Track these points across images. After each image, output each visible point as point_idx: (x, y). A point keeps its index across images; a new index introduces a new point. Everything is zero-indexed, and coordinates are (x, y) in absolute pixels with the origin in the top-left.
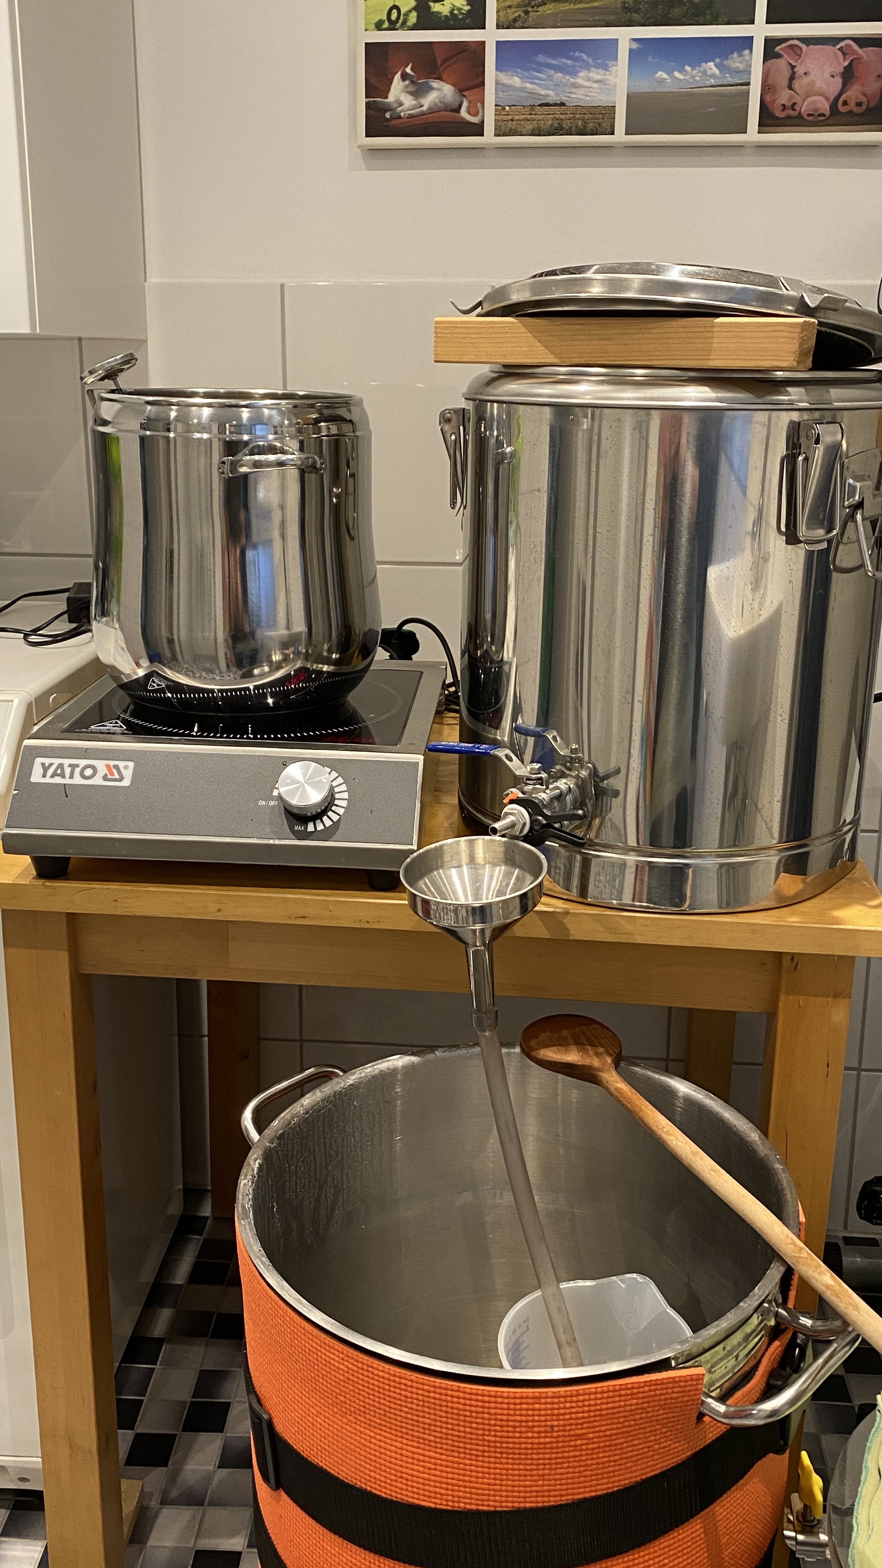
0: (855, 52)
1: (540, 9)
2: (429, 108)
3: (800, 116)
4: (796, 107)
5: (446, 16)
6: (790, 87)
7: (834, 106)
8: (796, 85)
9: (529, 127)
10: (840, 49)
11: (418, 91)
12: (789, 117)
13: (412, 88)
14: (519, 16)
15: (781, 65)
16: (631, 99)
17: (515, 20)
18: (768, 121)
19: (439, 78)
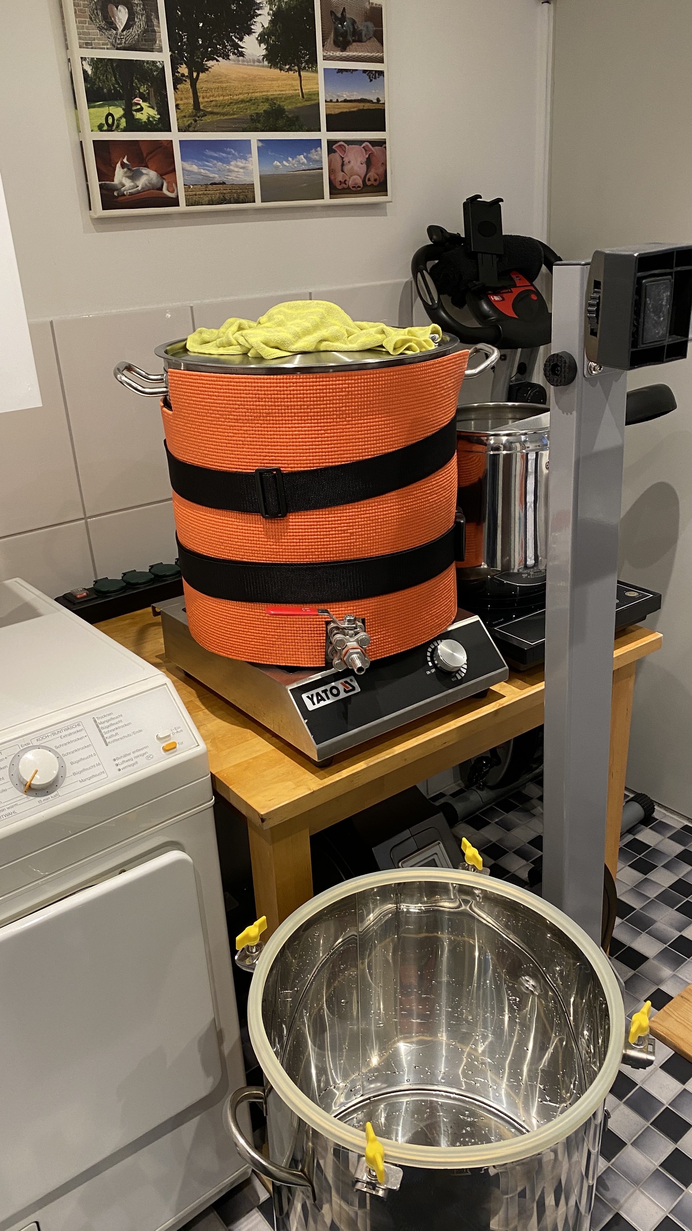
0: (370, 150)
1: (203, 118)
2: (143, 188)
3: (349, 188)
4: (347, 182)
5: (145, 122)
6: (343, 171)
7: (364, 181)
8: (347, 168)
9: (206, 199)
10: (364, 147)
12: (344, 189)
13: (129, 174)
14: (191, 123)
15: (336, 156)
16: (263, 179)
17: (189, 126)
18: (334, 192)
19: (147, 166)
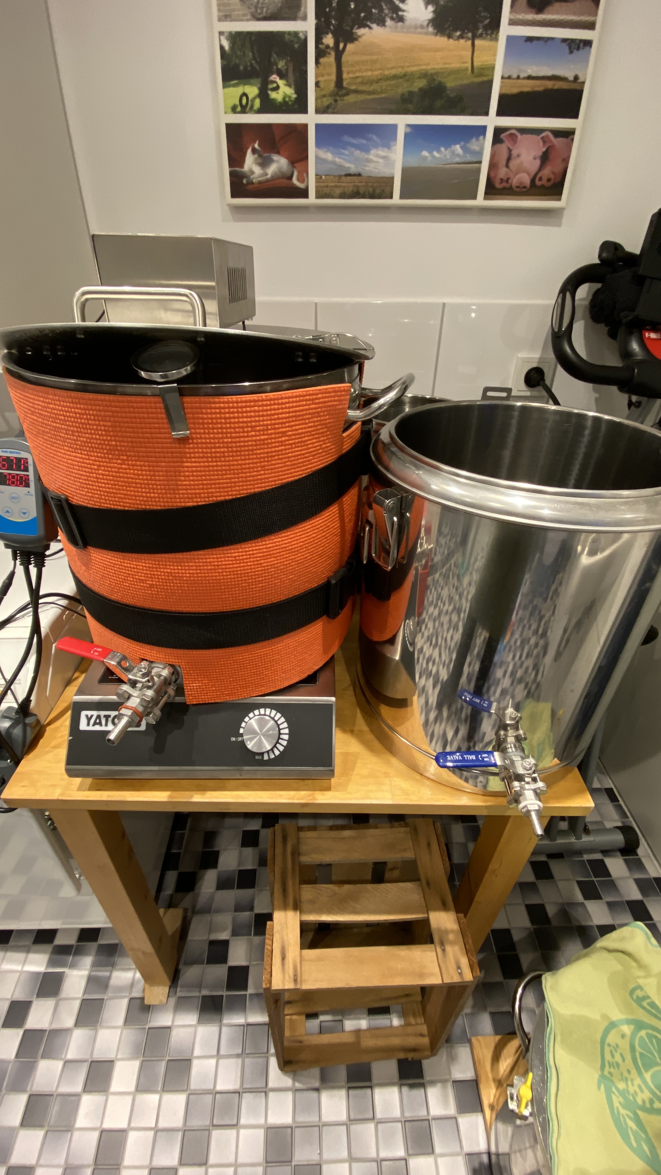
0: (551, 141)
1: (346, 98)
2: (272, 177)
3: (511, 188)
4: (510, 181)
5: (280, 103)
6: (507, 166)
7: (533, 181)
8: (513, 164)
9: (338, 191)
10: (542, 138)
11: (264, 163)
12: (504, 188)
13: (260, 161)
14: (331, 104)
15: (503, 148)
16: (406, 172)
17: (328, 107)
18: (491, 191)
19: (278, 153)
